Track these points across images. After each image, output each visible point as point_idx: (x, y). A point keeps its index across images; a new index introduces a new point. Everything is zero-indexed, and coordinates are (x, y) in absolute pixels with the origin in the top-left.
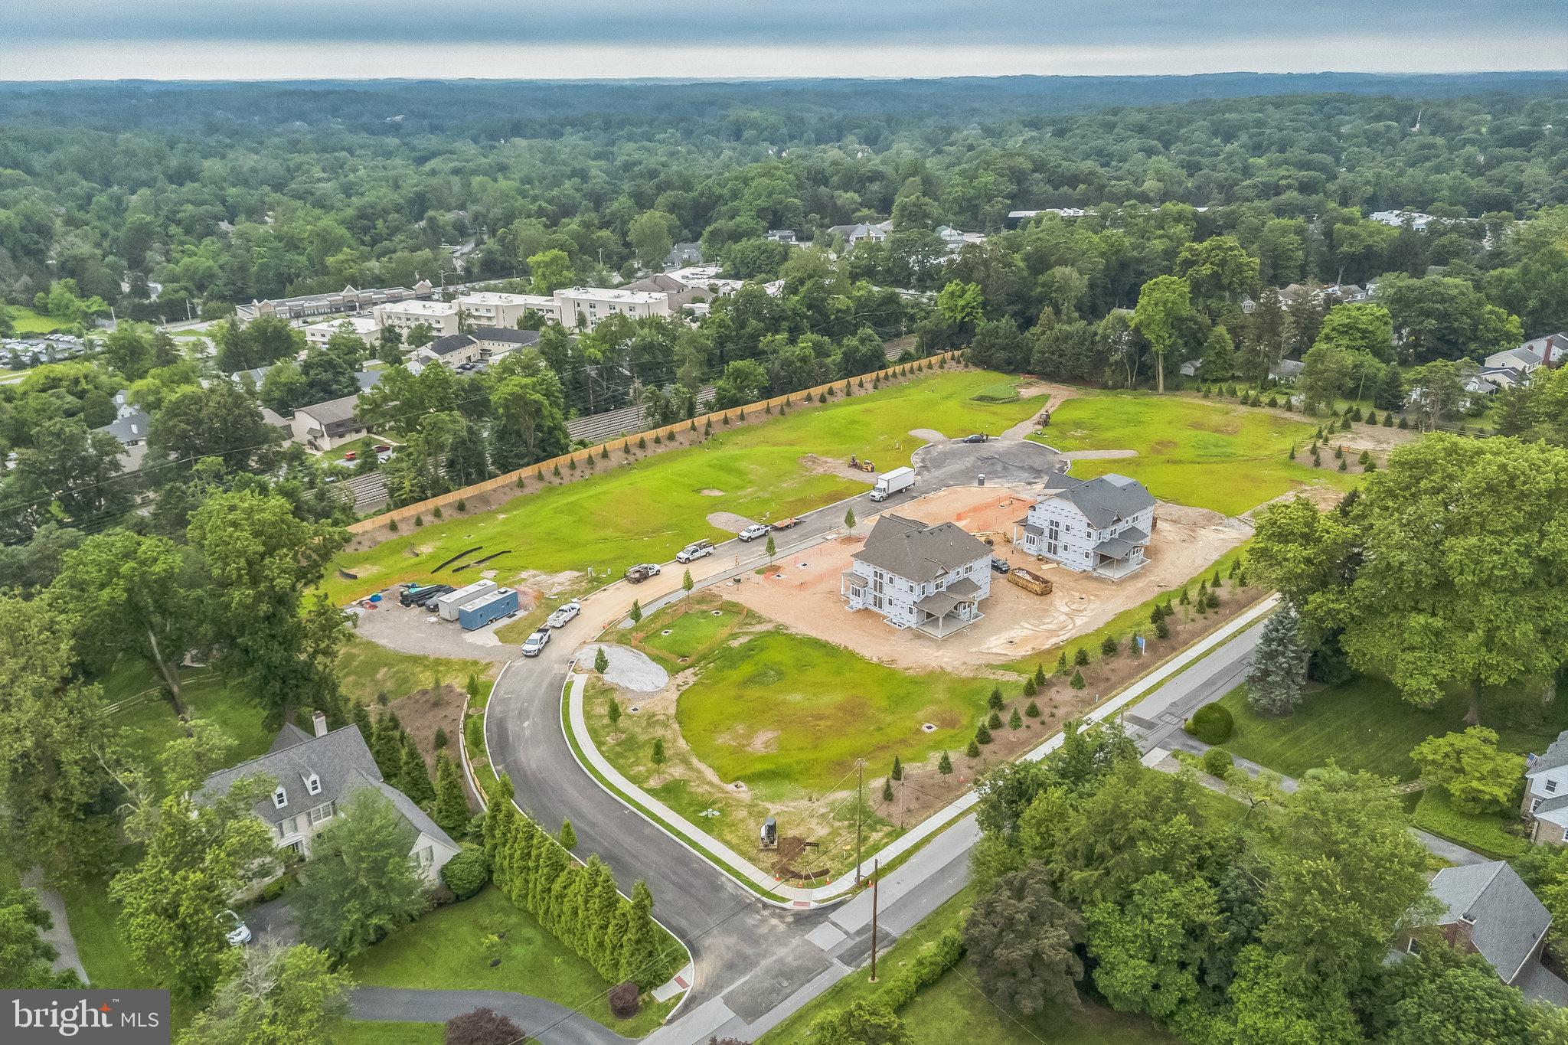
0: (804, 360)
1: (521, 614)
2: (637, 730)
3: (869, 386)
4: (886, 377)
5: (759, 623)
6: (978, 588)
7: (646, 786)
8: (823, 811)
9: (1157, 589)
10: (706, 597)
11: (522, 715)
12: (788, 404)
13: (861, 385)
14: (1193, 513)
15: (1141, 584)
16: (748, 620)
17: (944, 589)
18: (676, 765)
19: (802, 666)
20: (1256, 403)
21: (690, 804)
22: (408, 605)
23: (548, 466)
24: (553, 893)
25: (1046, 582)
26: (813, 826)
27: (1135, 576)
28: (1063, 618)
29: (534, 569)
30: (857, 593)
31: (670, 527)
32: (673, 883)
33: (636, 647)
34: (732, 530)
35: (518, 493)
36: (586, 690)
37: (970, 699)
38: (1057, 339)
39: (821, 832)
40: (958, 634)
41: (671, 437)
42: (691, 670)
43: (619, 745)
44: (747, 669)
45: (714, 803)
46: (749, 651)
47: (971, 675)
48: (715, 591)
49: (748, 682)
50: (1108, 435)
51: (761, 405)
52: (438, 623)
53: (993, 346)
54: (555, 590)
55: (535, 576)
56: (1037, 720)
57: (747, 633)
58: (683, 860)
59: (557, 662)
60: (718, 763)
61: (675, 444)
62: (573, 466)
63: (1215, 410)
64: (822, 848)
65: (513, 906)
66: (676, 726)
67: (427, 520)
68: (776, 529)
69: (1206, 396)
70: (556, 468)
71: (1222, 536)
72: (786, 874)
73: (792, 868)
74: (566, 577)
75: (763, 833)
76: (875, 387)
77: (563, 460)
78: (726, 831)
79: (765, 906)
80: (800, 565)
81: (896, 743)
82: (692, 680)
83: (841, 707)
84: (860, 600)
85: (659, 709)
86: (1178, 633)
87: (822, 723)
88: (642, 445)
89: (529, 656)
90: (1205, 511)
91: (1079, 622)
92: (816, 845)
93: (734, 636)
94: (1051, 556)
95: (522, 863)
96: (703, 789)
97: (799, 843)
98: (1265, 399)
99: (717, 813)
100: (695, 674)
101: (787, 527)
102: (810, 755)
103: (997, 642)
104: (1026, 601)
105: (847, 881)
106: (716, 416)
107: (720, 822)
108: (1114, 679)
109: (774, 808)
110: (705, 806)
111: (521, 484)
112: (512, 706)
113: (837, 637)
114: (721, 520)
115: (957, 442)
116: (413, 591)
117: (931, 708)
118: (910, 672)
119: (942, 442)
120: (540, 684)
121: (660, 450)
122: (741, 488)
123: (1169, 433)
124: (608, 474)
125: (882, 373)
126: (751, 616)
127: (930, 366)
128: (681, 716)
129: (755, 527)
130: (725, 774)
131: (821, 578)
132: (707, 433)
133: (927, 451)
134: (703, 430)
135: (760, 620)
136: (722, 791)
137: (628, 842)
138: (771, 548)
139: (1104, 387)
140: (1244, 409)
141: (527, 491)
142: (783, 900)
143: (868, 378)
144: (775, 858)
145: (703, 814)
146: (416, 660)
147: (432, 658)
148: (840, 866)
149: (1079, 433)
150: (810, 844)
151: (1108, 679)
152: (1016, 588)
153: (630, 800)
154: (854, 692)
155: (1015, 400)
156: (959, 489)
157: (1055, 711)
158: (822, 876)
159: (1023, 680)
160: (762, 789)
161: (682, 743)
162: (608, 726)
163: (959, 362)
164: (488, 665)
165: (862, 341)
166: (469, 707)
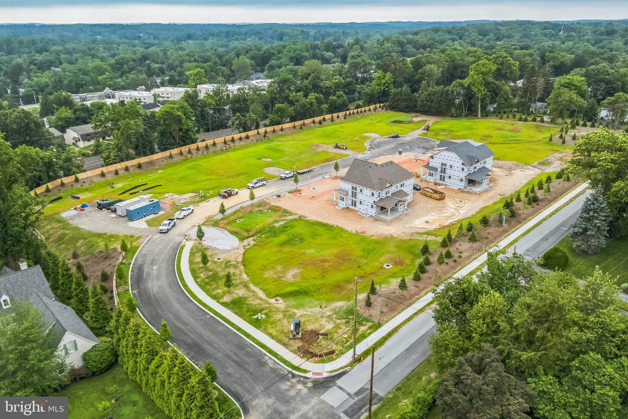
0: (311, 104)
1: (161, 213)
2: (219, 269)
3: (342, 118)
4: (350, 114)
5: (290, 215)
6: (407, 195)
7: (221, 301)
8: (329, 313)
9: (499, 196)
10: (261, 204)
11: (153, 263)
12: (304, 124)
13: (338, 117)
14: (509, 163)
15: (490, 194)
16: (284, 214)
17: (390, 195)
18: (240, 289)
19: (315, 235)
20: (526, 120)
21: (248, 311)
22: (101, 209)
23: (184, 149)
24: (150, 371)
25: (442, 193)
26: (323, 323)
27: (486, 191)
28: (452, 210)
29: (172, 193)
30: (342, 199)
31: (244, 174)
32: (234, 361)
33: (222, 228)
34: (276, 174)
35: (170, 161)
36: (192, 249)
37: (410, 250)
38: (429, 95)
39: (329, 326)
40: (398, 219)
41: (247, 137)
42: (252, 238)
43: (208, 278)
44: (283, 237)
45: (262, 310)
46: (284, 228)
47: (408, 238)
48: (267, 201)
49: (283, 244)
50: (458, 134)
51: (291, 125)
52: (116, 217)
53: (399, 99)
54: (181, 202)
55: (172, 196)
56: (452, 259)
57: (283, 220)
58: (241, 346)
59: (178, 235)
60: (266, 287)
61: (249, 141)
62: (198, 149)
63: (506, 123)
64: (329, 336)
65: (128, 378)
66: (242, 267)
67: (121, 172)
68: (299, 174)
69: (501, 118)
70: (189, 150)
71: (525, 173)
72: (307, 354)
73: (311, 350)
74: (188, 196)
75: (292, 327)
76: (345, 118)
77: (193, 146)
78: (269, 327)
79: (294, 376)
80: (311, 189)
81: (369, 274)
82: (252, 243)
83: (336, 256)
84: (344, 203)
85: (232, 258)
86: (520, 215)
87: (327, 264)
88: (233, 140)
89: (161, 232)
90: (514, 162)
91: (462, 212)
92: (326, 335)
93: (277, 221)
94: (441, 182)
95: (132, 351)
96: (256, 302)
97: (315, 334)
98: (529, 118)
99: (264, 316)
100: (254, 240)
101: (304, 173)
102: (319, 282)
103: (420, 222)
104: (432, 203)
105: (346, 358)
106: (270, 129)
107: (266, 321)
108: (490, 238)
109: (299, 313)
110: (256, 312)
111: (171, 157)
112: (148, 258)
113: (332, 221)
114: (271, 171)
115: (386, 138)
116: (105, 202)
117: (388, 256)
118: (374, 237)
119: (379, 138)
120: (166, 248)
121: (242, 143)
122: (281, 157)
123: (487, 132)
124: (215, 153)
125: (348, 112)
126: (286, 212)
127: (370, 110)
128: (244, 263)
129: (288, 172)
130: (270, 294)
131: (323, 194)
132: (265, 136)
133: (372, 141)
134: (263, 135)
135: (291, 214)
136: (268, 303)
137: (207, 334)
138: (296, 181)
139: (452, 116)
140: (520, 122)
141: (174, 160)
142: (305, 371)
143: (341, 114)
144: (300, 344)
145: (255, 317)
146: (99, 235)
147: (109, 234)
148: (341, 348)
149: (444, 133)
150: (322, 334)
151: (487, 238)
152: (425, 197)
153: (211, 309)
154: (343, 248)
155: (410, 122)
156: (389, 156)
157: (461, 255)
158: (330, 355)
159: (440, 239)
160: (292, 301)
161: (245, 276)
162: (202, 268)
163: (383, 108)
164: (138, 238)
165: (338, 97)
166: (123, 259)
